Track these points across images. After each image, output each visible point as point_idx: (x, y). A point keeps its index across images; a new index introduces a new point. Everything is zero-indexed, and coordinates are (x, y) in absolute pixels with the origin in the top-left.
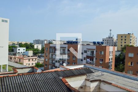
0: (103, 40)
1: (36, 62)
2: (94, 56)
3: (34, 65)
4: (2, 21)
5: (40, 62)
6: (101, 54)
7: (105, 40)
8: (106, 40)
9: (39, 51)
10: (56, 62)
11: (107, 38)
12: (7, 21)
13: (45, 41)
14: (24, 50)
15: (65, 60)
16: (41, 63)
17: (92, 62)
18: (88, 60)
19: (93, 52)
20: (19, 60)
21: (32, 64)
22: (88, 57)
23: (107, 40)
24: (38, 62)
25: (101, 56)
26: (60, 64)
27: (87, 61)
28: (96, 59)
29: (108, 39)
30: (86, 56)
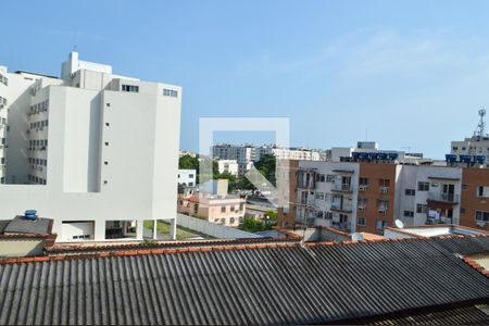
0: (455, 149)
1: (242, 215)
2: (455, 201)
3: (236, 224)
4: (165, 94)
5: (253, 216)
6: (481, 194)
7: (460, 148)
8: (464, 149)
9: (237, 182)
10: (320, 215)
11: (467, 140)
12: (176, 92)
13: (249, 150)
14: (191, 176)
15: (351, 212)
16: (257, 217)
17: (449, 219)
18: (432, 213)
19: (452, 187)
20: (192, 205)
21: (232, 220)
22: (432, 204)
23: (467, 149)
24: (246, 215)
25: (483, 202)
26: (334, 223)
27: (428, 217)
28: (462, 211)
29: (473, 144)
30: (428, 201)
